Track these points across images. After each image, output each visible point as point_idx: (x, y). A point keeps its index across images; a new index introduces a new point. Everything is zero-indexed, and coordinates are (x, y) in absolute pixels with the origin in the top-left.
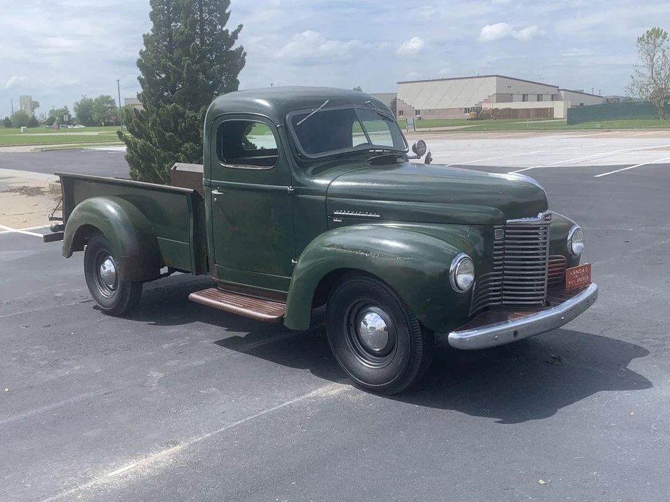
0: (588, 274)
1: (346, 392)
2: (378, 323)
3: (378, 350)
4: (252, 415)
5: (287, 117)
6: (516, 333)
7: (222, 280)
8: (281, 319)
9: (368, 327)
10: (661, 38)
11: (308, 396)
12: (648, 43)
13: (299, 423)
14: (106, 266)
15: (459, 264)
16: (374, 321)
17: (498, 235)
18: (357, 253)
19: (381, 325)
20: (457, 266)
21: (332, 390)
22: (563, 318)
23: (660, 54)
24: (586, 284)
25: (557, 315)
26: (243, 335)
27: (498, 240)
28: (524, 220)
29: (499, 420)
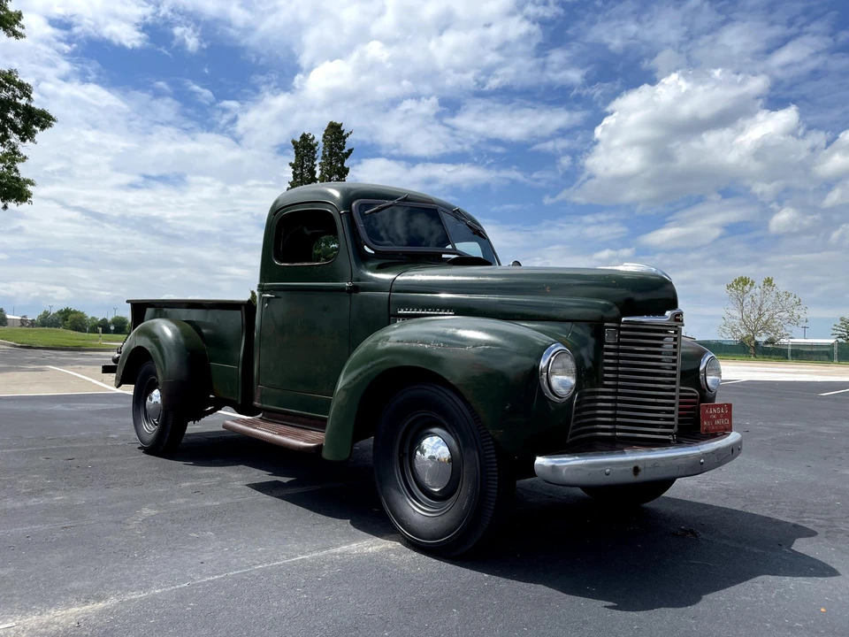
0: (729, 416)
1: (390, 550)
2: (439, 450)
3: (437, 490)
4: (241, 569)
5: (354, 205)
6: (636, 470)
7: (265, 406)
8: (319, 448)
9: (427, 455)
10: (748, 286)
11: (334, 550)
12: (737, 289)
13: (302, 585)
14: (153, 396)
15: (553, 359)
16: (435, 447)
17: (610, 337)
18: (414, 345)
19: (444, 453)
20: (550, 360)
21: (371, 546)
22: (702, 461)
23: (750, 300)
24: (726, 430)
25: (694, 455)
26: (285, 480)
27: (609, 344)
28: (644, 319)
29: (611, 604)
